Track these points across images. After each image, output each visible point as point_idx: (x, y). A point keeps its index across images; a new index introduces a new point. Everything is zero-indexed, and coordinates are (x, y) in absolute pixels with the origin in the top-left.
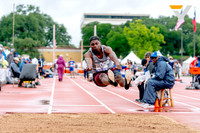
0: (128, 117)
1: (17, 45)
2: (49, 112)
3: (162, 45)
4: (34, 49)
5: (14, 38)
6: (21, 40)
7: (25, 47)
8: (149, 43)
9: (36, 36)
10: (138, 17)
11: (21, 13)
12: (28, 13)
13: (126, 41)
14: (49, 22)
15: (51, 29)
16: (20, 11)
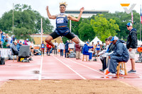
0: (95, 82)
1: (15, 33)
2: (40, 79)
3: (117, 32)
4: (28, 35)
5: (13, 28)
6: (18, 29)
7: (21, 34)
8: (108, 31)
9: (29, 26)
10: (101, 13)
11: (18, 10)
12: (23, 10)
13: (92, 29)
14: (38, 16)
15: (40, 21)
16: (17, 8)
